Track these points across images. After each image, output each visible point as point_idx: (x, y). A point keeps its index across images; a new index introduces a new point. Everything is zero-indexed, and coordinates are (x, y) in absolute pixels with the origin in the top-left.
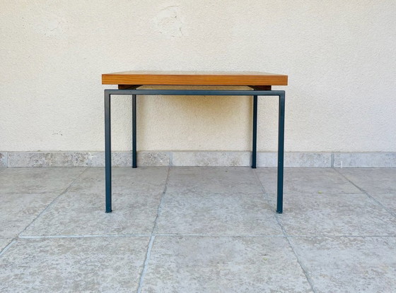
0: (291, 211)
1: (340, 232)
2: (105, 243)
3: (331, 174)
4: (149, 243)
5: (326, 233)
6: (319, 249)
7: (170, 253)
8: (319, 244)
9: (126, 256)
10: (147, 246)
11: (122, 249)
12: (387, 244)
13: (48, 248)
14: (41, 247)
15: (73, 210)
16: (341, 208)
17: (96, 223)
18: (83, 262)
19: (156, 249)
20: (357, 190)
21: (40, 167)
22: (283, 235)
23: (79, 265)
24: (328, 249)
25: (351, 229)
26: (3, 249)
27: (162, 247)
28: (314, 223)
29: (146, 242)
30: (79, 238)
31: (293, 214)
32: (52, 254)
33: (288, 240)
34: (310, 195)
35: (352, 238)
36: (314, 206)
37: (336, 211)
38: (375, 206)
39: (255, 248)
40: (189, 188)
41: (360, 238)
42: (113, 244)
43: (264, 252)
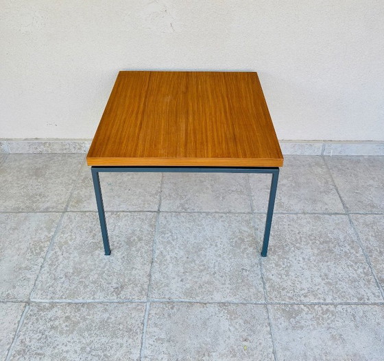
0: (275, 252)
1: (315, 296)
2: (106, 315)
3: (319, 170)
4: (144, 317)
5: (302, 298)
6: (294, 328)
7: (163, 336)
8: (295, 318)
9: (125, 339)
10: (143, 324)
11: (121, 327)
12: (354, 317)
13: (57, 323)
14: (50, 320)
15: (75, 249)
16: (322, 246)
17: (96, 276)
18: (88, 349)
19: (151, 330)
20: (341, 206)
21: (41, 153)
22: (264, 302)
23: (85, 355)
24: (302, 328)
25: (326, 288)
26: (19, 322)
27: (156, 325)
28: (293, 278)
29: (142, 315)
30: (83, 305)
31: (276, 257)
32: (61, 333)
33: (267, 312)
34: (295, 217)
35: (325, 307)
36: (296, 240)
37: (316, 251)
38: (353, 242)
39: (237, 327)
40: (182, 201)
41: (332, 308)
42: (113, 318)
43: (245, 334)
